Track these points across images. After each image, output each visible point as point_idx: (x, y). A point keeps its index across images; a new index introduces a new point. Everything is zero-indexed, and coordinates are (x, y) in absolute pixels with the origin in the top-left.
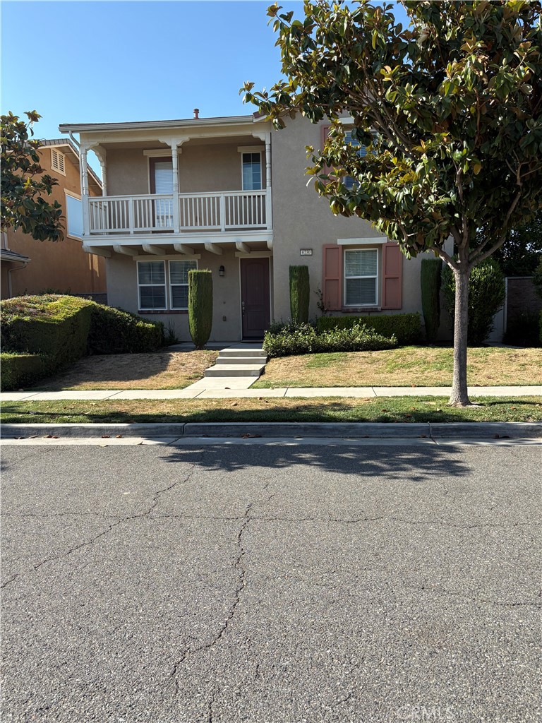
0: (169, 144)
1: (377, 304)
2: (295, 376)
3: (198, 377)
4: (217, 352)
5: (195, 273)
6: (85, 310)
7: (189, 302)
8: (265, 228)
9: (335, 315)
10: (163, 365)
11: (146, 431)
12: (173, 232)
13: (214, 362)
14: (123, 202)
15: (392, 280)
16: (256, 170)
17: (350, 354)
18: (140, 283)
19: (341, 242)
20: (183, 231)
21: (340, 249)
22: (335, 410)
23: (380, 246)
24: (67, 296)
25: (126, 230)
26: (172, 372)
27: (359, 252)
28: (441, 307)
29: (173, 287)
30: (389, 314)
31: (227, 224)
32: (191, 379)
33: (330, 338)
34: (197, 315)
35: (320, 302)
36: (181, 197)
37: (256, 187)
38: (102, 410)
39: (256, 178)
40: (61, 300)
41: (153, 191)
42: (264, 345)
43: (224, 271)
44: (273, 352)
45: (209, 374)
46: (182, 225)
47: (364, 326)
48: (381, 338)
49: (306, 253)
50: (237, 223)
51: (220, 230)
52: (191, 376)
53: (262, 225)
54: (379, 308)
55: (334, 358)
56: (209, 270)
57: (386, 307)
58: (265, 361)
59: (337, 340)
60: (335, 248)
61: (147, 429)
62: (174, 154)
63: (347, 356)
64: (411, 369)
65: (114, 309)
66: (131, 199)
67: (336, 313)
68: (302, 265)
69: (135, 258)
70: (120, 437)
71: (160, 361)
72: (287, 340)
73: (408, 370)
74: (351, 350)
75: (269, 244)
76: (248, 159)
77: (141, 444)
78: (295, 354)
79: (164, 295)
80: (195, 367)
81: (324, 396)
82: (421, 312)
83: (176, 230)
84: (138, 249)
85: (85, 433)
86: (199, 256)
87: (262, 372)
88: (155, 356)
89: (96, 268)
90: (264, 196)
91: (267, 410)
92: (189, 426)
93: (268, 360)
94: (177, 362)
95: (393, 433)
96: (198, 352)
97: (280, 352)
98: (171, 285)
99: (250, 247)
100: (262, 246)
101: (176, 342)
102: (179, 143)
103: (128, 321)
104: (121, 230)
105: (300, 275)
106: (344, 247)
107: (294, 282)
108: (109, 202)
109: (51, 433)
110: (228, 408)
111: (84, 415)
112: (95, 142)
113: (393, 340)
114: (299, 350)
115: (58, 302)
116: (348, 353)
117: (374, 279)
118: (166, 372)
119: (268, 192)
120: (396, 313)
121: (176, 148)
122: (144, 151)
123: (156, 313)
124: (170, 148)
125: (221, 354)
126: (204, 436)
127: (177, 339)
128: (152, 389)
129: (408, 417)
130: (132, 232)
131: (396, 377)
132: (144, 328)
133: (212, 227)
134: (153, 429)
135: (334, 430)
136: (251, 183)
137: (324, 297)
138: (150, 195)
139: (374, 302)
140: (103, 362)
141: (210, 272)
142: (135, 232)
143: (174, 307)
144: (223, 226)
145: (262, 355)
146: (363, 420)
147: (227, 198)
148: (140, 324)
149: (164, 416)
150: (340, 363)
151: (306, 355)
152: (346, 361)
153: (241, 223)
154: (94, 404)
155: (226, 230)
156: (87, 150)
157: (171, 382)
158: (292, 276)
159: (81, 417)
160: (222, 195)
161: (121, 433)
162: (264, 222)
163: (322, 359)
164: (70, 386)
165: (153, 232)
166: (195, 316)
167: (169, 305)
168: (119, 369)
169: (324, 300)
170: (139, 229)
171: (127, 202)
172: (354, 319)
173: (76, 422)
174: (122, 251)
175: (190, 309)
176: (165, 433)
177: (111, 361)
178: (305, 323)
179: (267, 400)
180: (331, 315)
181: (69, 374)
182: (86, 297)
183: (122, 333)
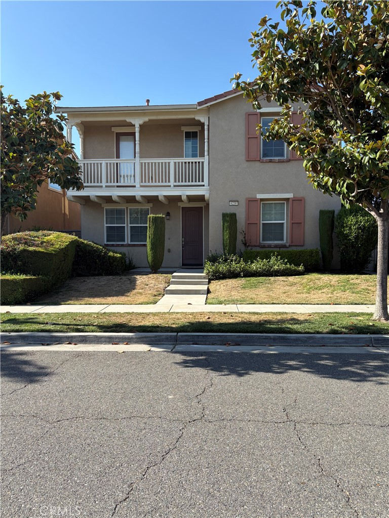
0: (133, 123)
1: (285, 242)
2: (236, 295)
3: (160, 294)
4: (169, 275)
5: (153, 217)
6: (72, 243)
7: (148, 238)
8: (204, 186)
9: (255, 249)
10: (132, 286)
11: (148, 339)
12: (135, 186)
13: (169, 283)
14: (97, 164)
15: (297, 224)
16: (194, 144)
17: (272, 279)
18: (106, 224)
19: (259, 196)
20: (141, 186)
21: (259, 201)
22: (291, 324)
23: (287, 200)
24: (58, 233)
25: (99, 184)
26: (140, 291)
27: (272, 203)
28: (334, 244)
29: (131, 227)
30: (294, 249)
31: (175, 182)
32: (156, 296)
33: (255, 266)
34: (153, 248)
35: (244, 240)
36: (141, 161)
37: (194, 156)
38: (105, 321)
39: (194, 149)
40: (53, 236)
41: (118, 157)
42: (205, 271)
43: (169, 216)
44: (213, 276)
45: (168, 292)
46: (142, 182)
47: (279, 257)
48: (293, 267)
49: (233, 203)
50: (182, 182)
51: (170, 186)
52: (155, 293)
53: (201, 183)
54: (287, 245)
55: (261, 281)
56: (163, 215)
57: (293, 244)
58: (207, 283)
59: (260, 268)
60: (256, 200)
61: (148, 337)
62: (137, 130)
63: (270, 280)
64: (322, 291)
65: (91, 243)
66: (104, 162)
67: (255, 248)
68: (232, 212)
69: (103, 206)
70: (127, 344)
71: (129, 282)
72: (223, 268)
73: (320, 292)
74: (272, 275)
75: (207, 197)
76: (189, 135)
77: (150, 351)
78: (230, 278)
79: (124, 233)
80: (156, 287)
81: (273, 311)
82: (319, 248)
83: (138, 185)
84: (108, 199)
85: (98, 340)
86: (151, 205)
87: (208, 292)
88: (124, 278)
89: (67, 212)
90: (203, 162)
91: (237, 324)
92: (182, 336)
93: (209, 282)
94: (142, 282)
95: (343, 343)
96: (155, 276)
97: (218, 276)
98: (129, 225)
99: (191, 198)
100: (201, 198)
101: (134, 268)
102: (141, 122)
103: (101, 252)
104: (96, 184)
105: (230, 219)
106: (262, 200)
107: (226, 224)
108: (84, 164)
109: (70, 341)
110: (204, 320)
111: (94, 326)
112: (79, 120)
113: (301, 268)
114: (233, 275)
115: (51, 236)
116: (270, 278)
117: (283, 223)
118: (135, 290)
119: (205, 160)
120: (300, 249)
121: (138, 126)
122: (112, 128)
123: (118, 245)
124: (134, 126)
125: (174, 277)
126: (193, 344)
127: (134, 265)
128: (131, 304)
129: (351, 329)
130: (104, 186)
131: (314, 296)
132: (114, 257)
133: (164, 184)
134: (152, 337)
135: (297, 340)
136: (191, 153)
137: (246, 236)
138: (115, 159)
139: (282, 240)
140: (86, 282)
141: (164, 216)
142: (106, 186)
143: (131, 241)
144: (172, 183)
145: (204, 278)
146: (318, 333)
147: (175, 163)
148: (111, 254)
149: (158, 327)
150: (267, 285)
151: (238, 279)
152: (271, 284)
153: (185, 182)
154: (96, 316)
155: (175, 186)
156: (72, 126)
157: (142, 299)
158: (224, 220)
159: (91, 327)
160: (172, 161)
161: (128, 341)
162: (203, 181)
163: (251, 282)
164: (67, 301)
165: (118, 186)
166: (152, 249)
167: (128, 240)
168: (100, 288)
169: (246, 238)
170: (109, 184)
171: (101, 164)
172: (271, 252)
173: (89, 332)
174: (96, 200)
175: (148, 242)
176: (162, 341)
177: (92, 282)
178: (234, 255)
179: (231, 314)
180: (251, 249)
181: (61, 292)
182: (70, 233)
183: (97, 260)
